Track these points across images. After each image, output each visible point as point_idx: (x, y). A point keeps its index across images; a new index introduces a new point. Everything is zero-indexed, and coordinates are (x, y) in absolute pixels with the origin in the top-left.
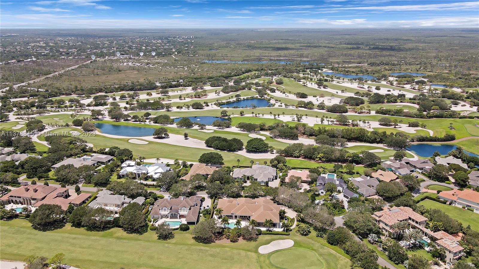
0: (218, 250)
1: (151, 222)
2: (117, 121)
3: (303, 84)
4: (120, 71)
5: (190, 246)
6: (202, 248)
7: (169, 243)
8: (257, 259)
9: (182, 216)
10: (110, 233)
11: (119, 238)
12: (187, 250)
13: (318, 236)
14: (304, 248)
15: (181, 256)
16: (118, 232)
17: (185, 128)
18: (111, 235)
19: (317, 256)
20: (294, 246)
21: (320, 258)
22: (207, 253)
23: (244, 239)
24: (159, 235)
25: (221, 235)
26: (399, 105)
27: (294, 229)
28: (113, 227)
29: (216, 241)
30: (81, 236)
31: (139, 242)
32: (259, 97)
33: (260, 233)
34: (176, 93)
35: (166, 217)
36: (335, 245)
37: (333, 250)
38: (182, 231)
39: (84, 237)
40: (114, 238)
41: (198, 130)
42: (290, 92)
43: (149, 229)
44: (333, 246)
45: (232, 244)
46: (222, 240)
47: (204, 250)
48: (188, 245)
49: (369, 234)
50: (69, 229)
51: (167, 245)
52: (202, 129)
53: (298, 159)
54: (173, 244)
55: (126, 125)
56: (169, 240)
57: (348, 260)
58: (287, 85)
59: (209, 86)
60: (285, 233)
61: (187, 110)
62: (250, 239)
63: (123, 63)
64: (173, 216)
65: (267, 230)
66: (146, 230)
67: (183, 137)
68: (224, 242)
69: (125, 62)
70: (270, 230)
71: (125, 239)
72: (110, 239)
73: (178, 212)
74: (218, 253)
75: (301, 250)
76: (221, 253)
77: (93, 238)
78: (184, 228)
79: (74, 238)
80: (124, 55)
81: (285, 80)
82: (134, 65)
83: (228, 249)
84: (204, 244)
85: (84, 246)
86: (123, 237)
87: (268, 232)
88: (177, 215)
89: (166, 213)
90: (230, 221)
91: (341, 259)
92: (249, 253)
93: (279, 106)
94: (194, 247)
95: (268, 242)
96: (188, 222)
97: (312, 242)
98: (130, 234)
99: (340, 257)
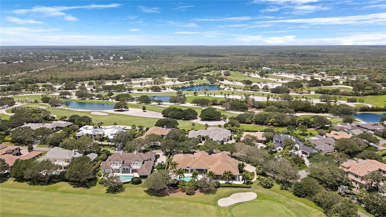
0: (172, 203)
1: (101, 176)
2: (82, 100)
3: (248, 75)
4: (92, 68)
5: (140, 199)
6: (155, 201)
7: (119, 196)
8: (217, 213)
9: (134, 171)
10: (54, 187)
11: (63, 192)
12: (137, 203)
13: (282, 189)
14: (269, 201)
15: (130, 209)
16: (65, 186)
17: (143, 104)
18: (55, 189)
19: (285, 208)
20: (257, 198)
21: (288, 211)
22: (160, 207)
23: (202, 191)
24: (108, 188)
25: (176, 189)
26: (334, 87)
27: (255, 182)
28: (58, 182)
29: (171, 194)
30: (22, 190)
31: (86, 196)
32: (210, 84)
33: (219, 186)
34: (138, 82)
35: (118, 171)
36: (303, 197)
37: (301, 203)
38: (134, 185)
39: (25, 191)
40: (57, 191)
41: (156, 105)
42: (237, 80)
43: (97, 183)
44: (301, 199)
45: (189, 197)
46: (177, 193)
47: (157, 203)
48: (138, 198)
49: (339, 186)
50: (11, 183)
51: (115, 198)
52: (159, 105)
53: (250, 125)
54: (122, 197)
55: (90, 102)
56: (118, 194)
57: (321, 212)
58: (233, 76)
59: (167, 77)
60: (246, 185)
61: (146, 92)
62: (208, 192)
63: (95, 64)
64: (125, 171)
65: (227, 183)
66: (95, 184)
67: (141, 110)
68: (179, 195)
69: (97, 63)
70: (229, 183)
71: (70, 192)
72: (54, 193)
73: (130, 166)
74: (173, 206)
75: (266, 202)
76: (175, 206)
77: (35, 192)
78: (136, 182)
79: (14, 192)
80: (97, 59)
81: (232, 73)
82: (105, 65)
83: (184, 202)
84: (157, 197)
85: (23, 199)
86: (68, 191)
87: (227, 185)
88: (129, 169)
89: (118, 167)
90: (186, 175)
91: (313, 211)
92: (208, 206)
93: (228, 89)
94: (145, 200)
95: (228, 195)
96: (140, 176)
97: (277, 195)
98: (76, 187)
99: (311, 210)
